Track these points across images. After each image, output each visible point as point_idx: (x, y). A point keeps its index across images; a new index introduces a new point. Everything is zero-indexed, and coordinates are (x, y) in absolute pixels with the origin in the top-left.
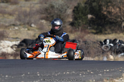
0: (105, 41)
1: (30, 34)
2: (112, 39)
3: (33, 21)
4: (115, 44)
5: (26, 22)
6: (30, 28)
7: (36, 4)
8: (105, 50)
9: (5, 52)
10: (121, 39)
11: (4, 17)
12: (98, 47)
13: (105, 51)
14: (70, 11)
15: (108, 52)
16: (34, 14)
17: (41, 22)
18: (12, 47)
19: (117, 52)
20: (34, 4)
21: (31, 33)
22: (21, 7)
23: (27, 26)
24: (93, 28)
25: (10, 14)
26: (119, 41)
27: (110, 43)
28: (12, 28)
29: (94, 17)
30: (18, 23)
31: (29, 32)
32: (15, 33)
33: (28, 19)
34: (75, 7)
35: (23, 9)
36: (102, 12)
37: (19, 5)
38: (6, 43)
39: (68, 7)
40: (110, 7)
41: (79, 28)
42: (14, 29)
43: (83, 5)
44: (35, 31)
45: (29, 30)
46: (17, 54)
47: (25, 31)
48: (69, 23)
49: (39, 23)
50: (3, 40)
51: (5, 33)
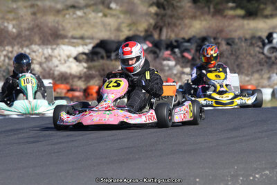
0: (270, 36)
1: (109, 25)
6: (107, 11)
9: (66, 73)
12: (257, 54)
21: (112, 22)
23: (101, 7)
24: (239, 6)
28: (71, 14)
30: (82, 1)
31: (108, 20)
32: (79, 25)
38: (63, 50)
41: (209, 8)
44: (118, 18)
45: (105, 15)
46: (90, 74)
47: (98, 20)
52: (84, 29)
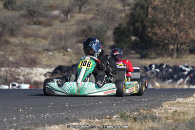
0: (151, 66)
1: (66, 60)
2: (159, 64)
3: (69, 45)
4: (161, 69)
5: (62, 46)
6: (65, 52)
7: (72, 25)
8: (150, 76)
10: (168, 64)
11: (36, 40)
13: (150, 78)
14: (110, 33)
15: (153, 78)
16: (70, 37)
17: (78, 46)
18: (45, 75)
19: (164, 79)
20: (70, 25)
21: (68, 58)
22: (56, 29)
23: (62, 50)
25: (44, 38)
26: (166, 65)
27: (156, 68)
28: (46, 53)
29: (138, 39)
30: (52, 47)
31: (65, 57)
32: (49, 59)
33: (63, 43)
34: (116, 29)
35: (58, 31)
36: (147, 33)
37: (54, 27)
39: (108, 28)
40: (156, 28)
42: (48, 55)
43: (125, 25)
44: (72, 56)
45: (64, 55)
47: (60, 57)
48: (109, 47)
49: (77, 47)
50: (35, 67)
51: (37, 59)
52: (52, 61)
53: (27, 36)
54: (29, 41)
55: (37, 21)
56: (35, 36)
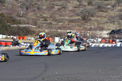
52: (109, 27)
53: (98, 17)
54: (99, 19)
55: (102, 10)
56: (101, 17)
